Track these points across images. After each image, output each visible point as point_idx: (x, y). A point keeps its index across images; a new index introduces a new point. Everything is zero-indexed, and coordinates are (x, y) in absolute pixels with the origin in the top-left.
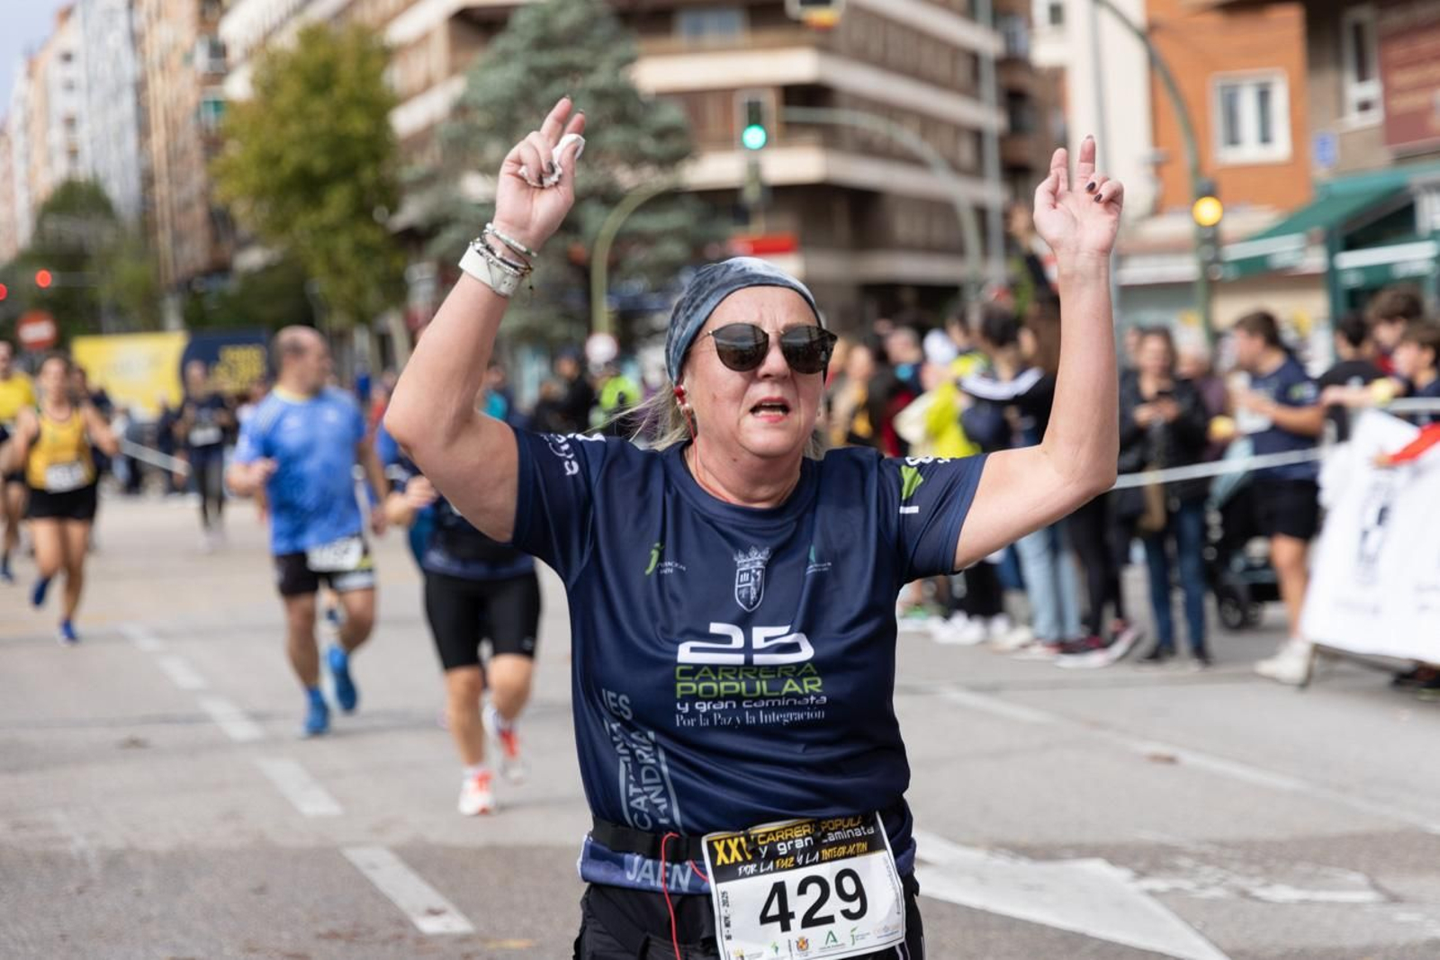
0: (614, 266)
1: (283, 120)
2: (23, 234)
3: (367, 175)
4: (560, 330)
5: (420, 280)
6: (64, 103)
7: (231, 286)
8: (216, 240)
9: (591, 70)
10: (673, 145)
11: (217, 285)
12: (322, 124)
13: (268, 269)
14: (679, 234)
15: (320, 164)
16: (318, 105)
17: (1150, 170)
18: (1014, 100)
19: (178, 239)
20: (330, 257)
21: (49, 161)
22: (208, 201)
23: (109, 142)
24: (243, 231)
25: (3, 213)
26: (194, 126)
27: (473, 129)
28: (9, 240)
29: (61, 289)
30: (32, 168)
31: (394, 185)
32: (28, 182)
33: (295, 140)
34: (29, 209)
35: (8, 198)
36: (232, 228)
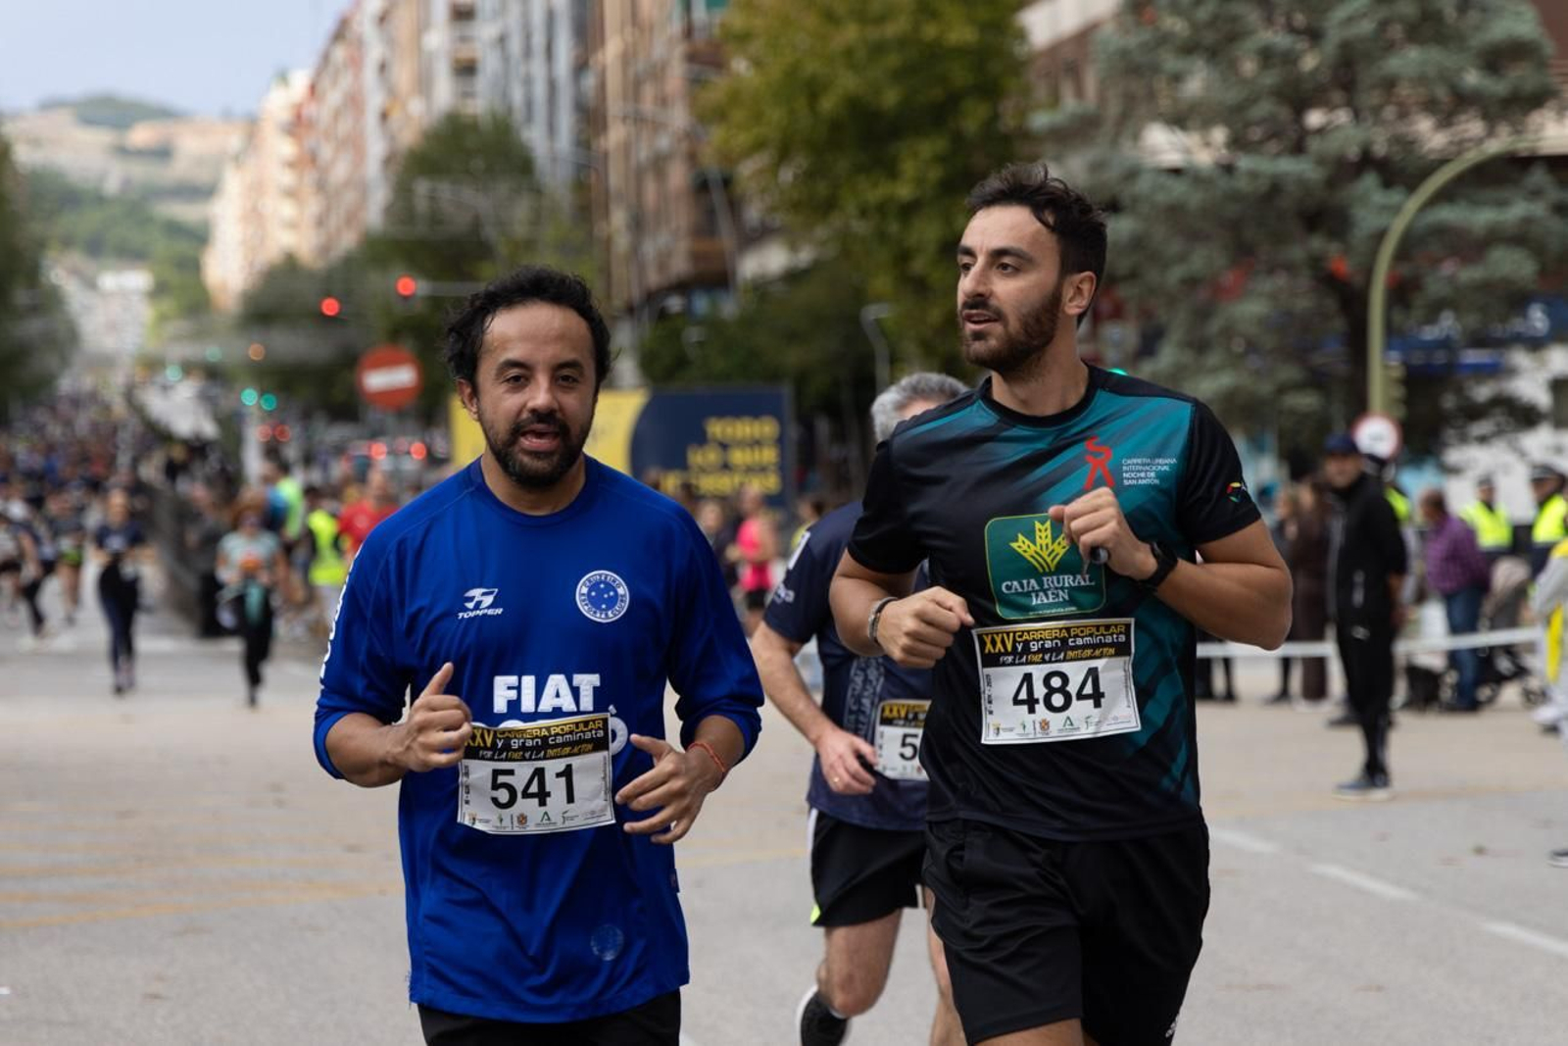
0: (1401, 293)
1: (833, 18)
2: (374, 212)
3: (972, 119)
4: (1306, 401)
7: (729, 307)
8: (705, 227)
10: (1521, 76)
11: (701, 304)
12: (896, 28)
13: (792, 277)
14: (1520, 238)
15: (891, 98)
19: (638, 225)
20: (903, 257)
21: (423, 84)
22: (692, 157)
23: (528, 52)
24: (753, 213)
25: (340, 171)
26: (676, 27)
27: (1164, 39)
28: (351, 218)
29: (435, 302)
30: (391, 92)
31: (1025, 135)
32: (384, 116)
33: (849, 52)
34: (388, 161)
35: (354, 144)
36: (735, 206)
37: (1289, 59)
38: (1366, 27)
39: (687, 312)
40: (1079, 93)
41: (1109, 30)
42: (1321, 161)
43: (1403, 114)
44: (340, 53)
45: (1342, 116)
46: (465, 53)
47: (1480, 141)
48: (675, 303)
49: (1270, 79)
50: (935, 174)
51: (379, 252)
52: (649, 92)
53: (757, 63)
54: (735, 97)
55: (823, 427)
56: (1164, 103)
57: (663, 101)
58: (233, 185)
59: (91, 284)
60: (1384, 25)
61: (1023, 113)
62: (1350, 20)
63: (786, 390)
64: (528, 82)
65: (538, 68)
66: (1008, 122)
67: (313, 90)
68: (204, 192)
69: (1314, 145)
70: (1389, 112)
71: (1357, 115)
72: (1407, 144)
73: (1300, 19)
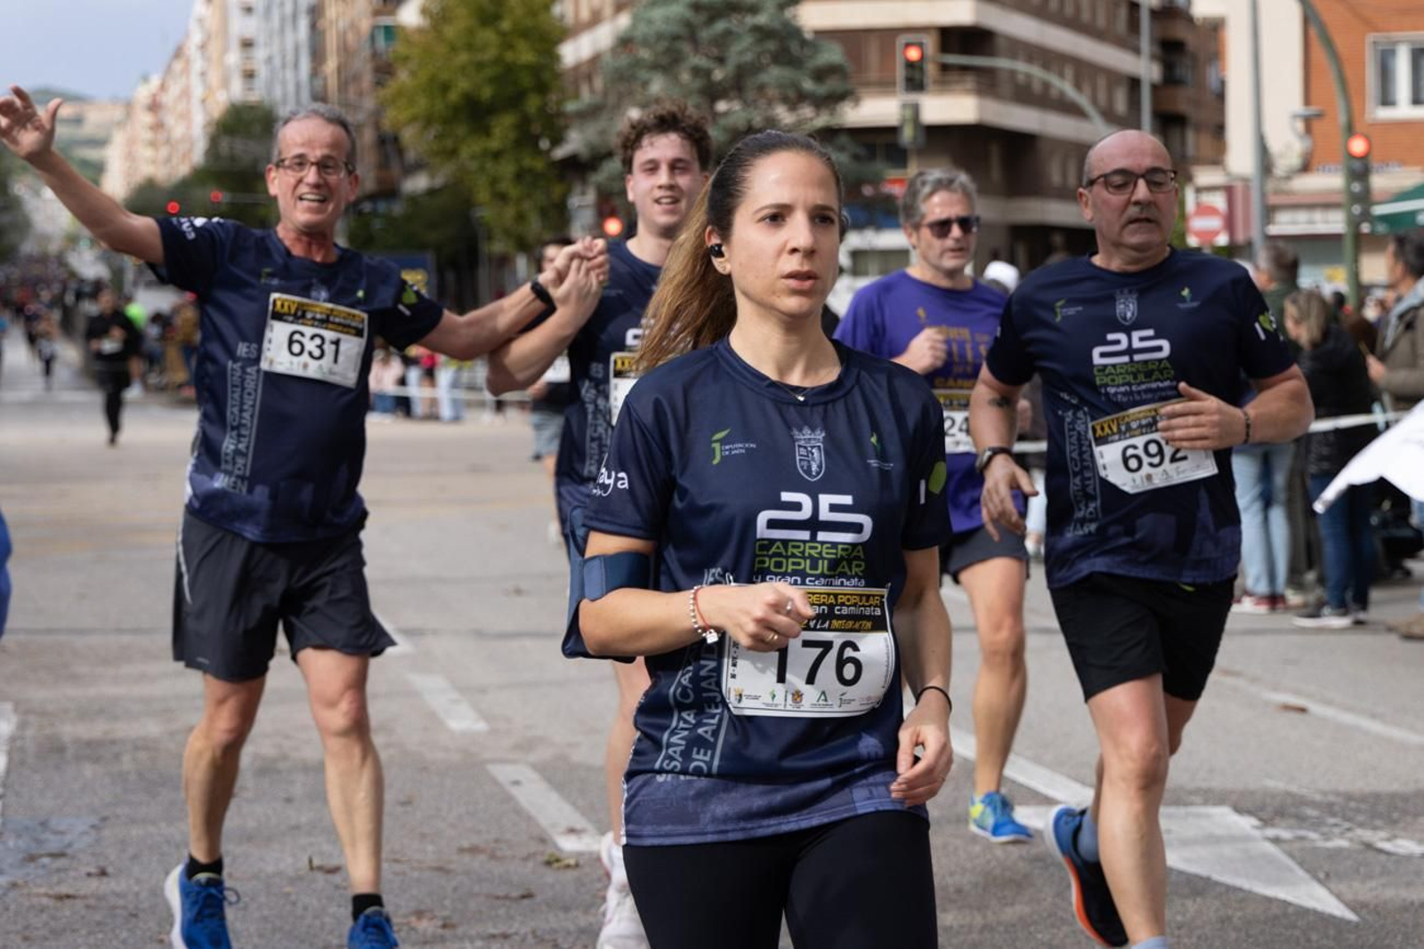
1: (453, 49)
2: (198, 155)
3: (532, 103)
5: (580, 207)
6: (241, 26)
7: (398, 209)
8: (383, 164)
9: (754, 10)
10: (832, 84)
11: (382, 207)
12: (490, 54)
13: (431, 192)
15: (487, 93)
16: (488, 35)
17: (1300, 125)
18: (1170, 51)
20: (494, 181)
21: (225, 83)
22: (377, 126)
23: (284, 66)
24: (411, 156)
25: (178, 130)
26: (366, 52)
27: (637, 63)
28: (185, 156)
29: (232, 204)
30: (208, 88)
31: (560, 114)
32: (203, 101)
33: (463, 68)
34: (205, 127)
35: (185, 116)
36: (400, 152)
37: (707, 73)
38: (748, 57)
39: (374, 213)
40: (592, 91)
41: (608, 58)
42: (725, 129)
43: (770, 103)
44: (178, 66)
45: (736, 106)
46: (249, 67)
47: (811, 119)
48: (367, 207)
49: (698, 84)
50: (512, 135)
51: (200, 177)
52: (352, 90)
53: (413, 74)
54: (400, 93)
55: (450, 277)
56: (639, 97)
57: (361, 94)
58: (119, 138)
59: (37, 193)
60: (759, 55)
61: (560, 102)
62: (741, 53)
63: (430, 257)
64: (284, 83)
65: (289, 75)
66: (552, 108)
67: (163, 87)
68: (101, 143)
69: (722, 122)
70: (762, 102)
71: (747, 104)
72: (771, 122)
73: (715, 51)
